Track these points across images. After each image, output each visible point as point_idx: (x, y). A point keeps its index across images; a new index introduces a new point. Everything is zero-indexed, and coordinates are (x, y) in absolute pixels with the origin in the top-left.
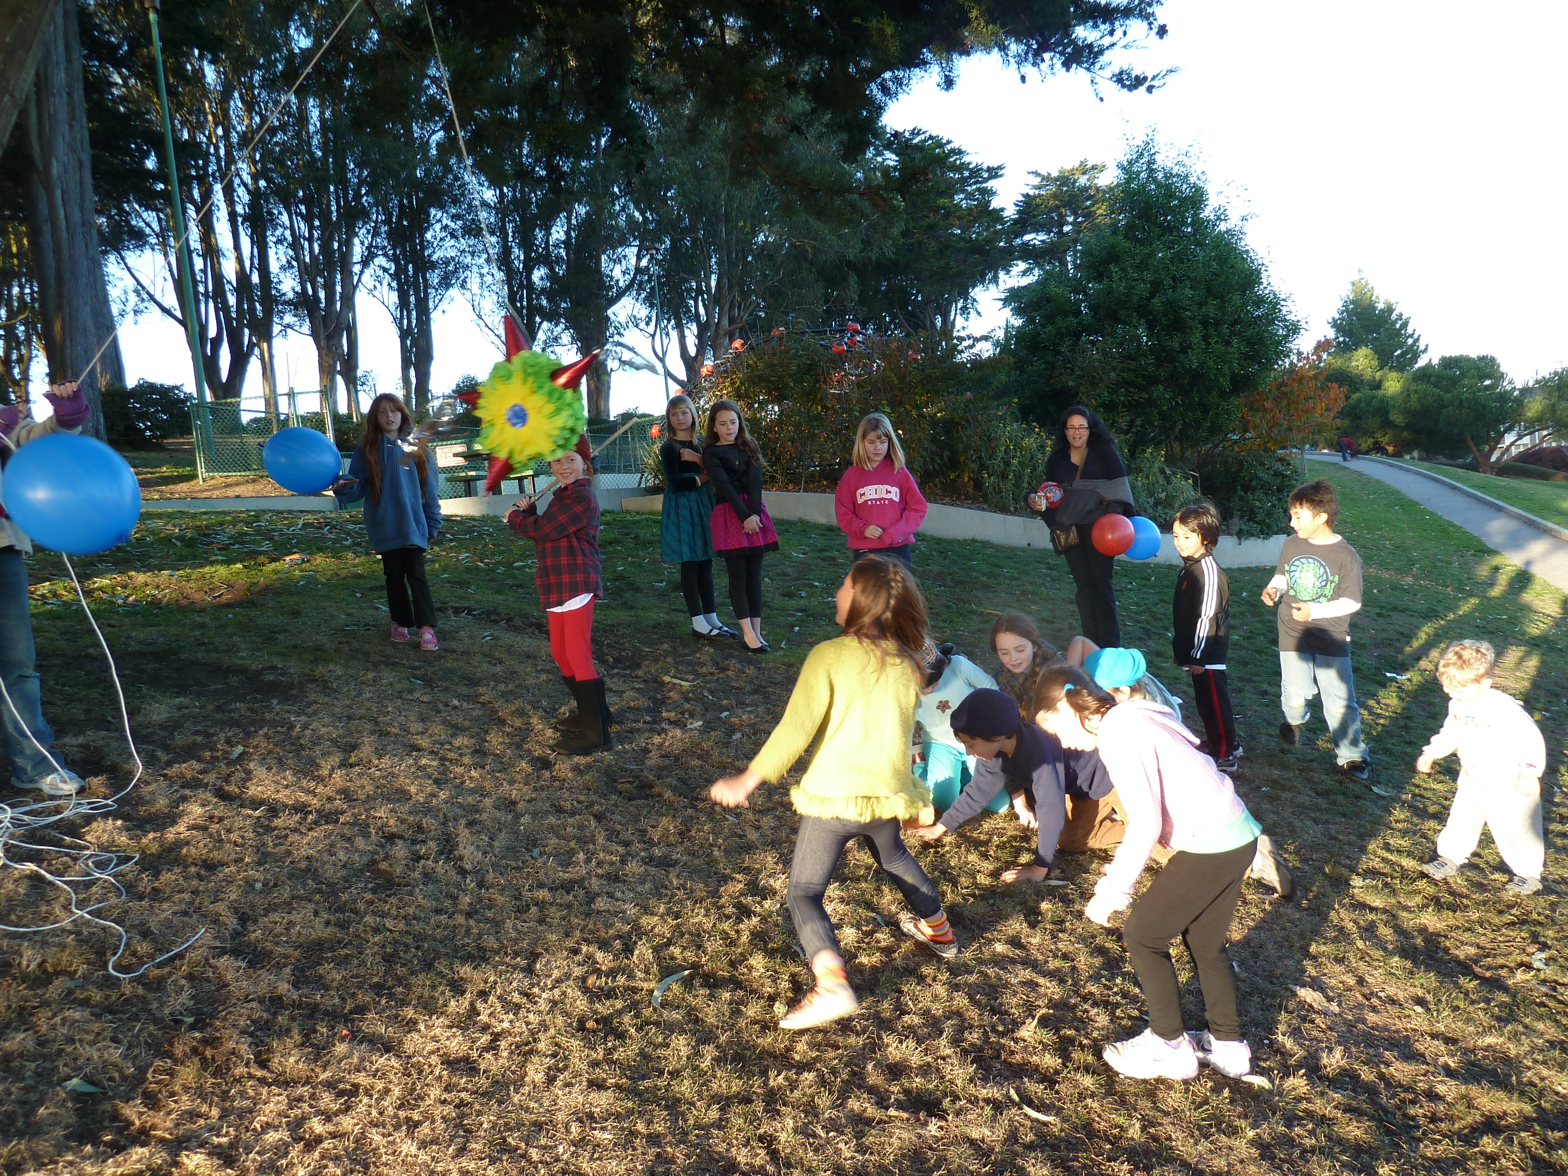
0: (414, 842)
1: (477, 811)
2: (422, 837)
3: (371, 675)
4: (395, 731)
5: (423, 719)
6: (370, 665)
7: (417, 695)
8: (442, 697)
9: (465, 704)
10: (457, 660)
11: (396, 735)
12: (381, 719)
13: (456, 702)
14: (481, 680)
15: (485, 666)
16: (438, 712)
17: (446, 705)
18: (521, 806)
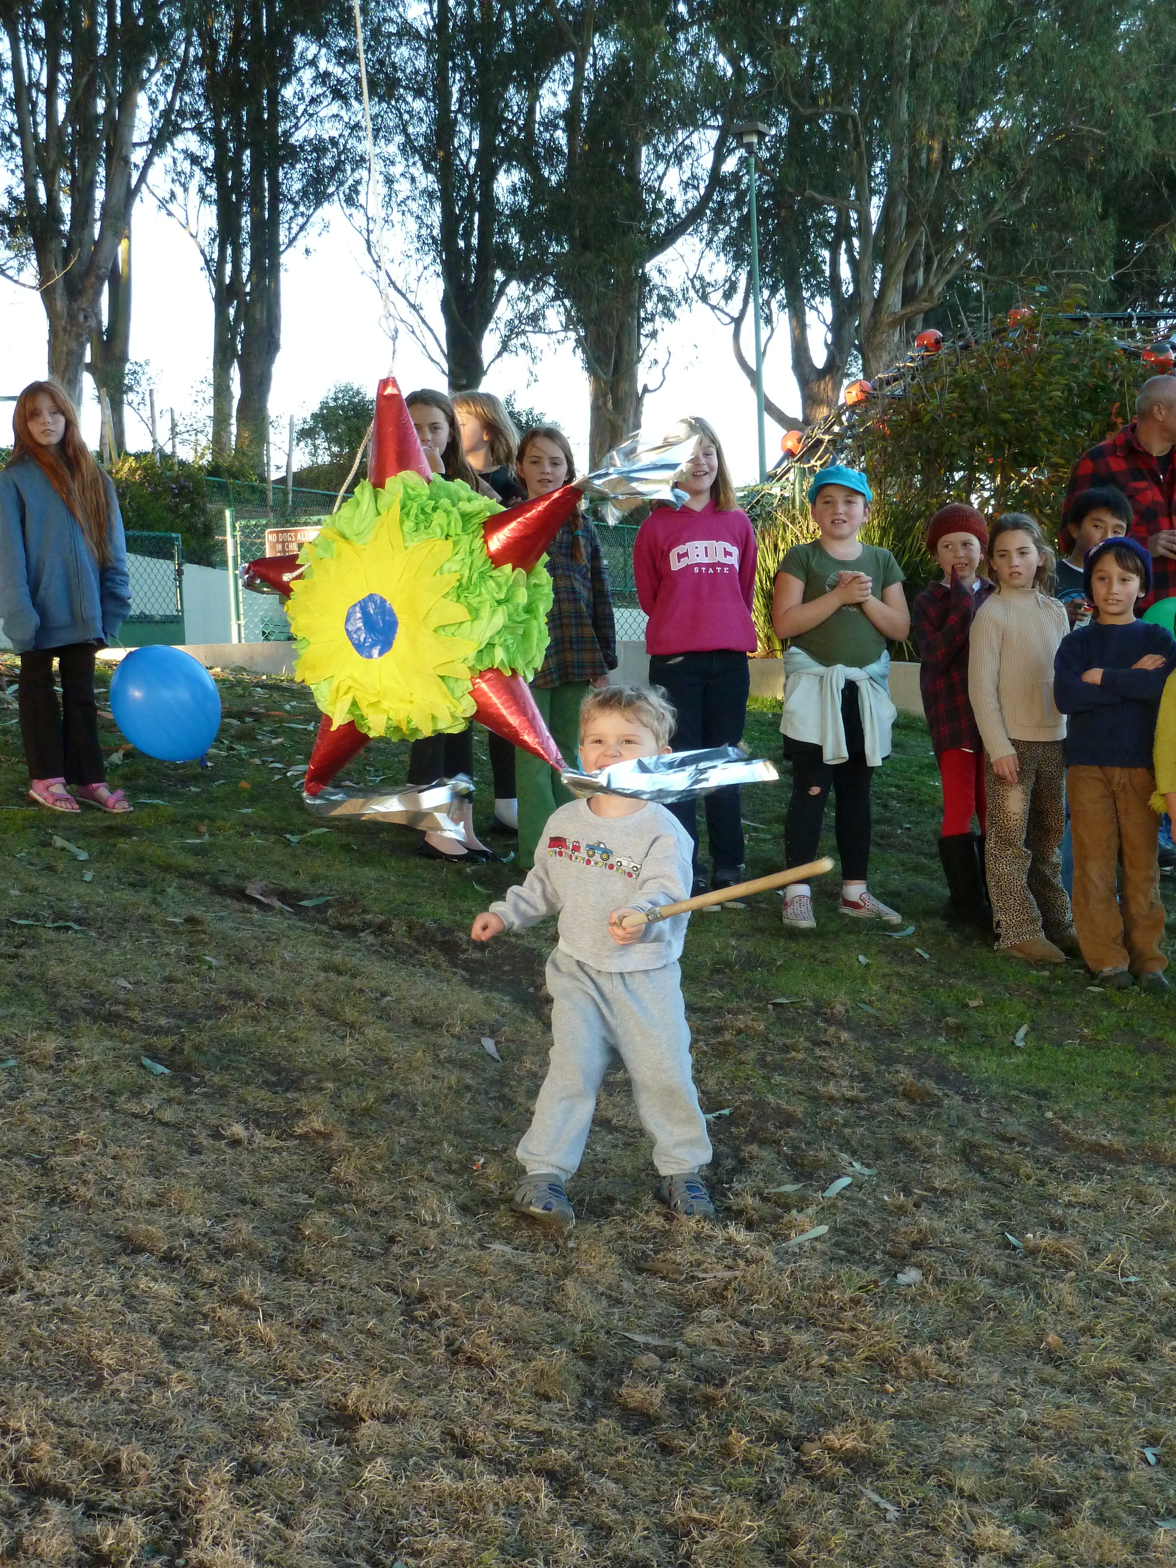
0: (92, 1510)
1: (259, 1437)
2: (114, 1498)
3: (51, 1044)
4: (88, 1193)
5: (156, 1171)
6: (53, 1019)
7: (149, 1103)
8: (209, 1112)
9: (259, 1136)
10: (255, 1019)
11: (88, 1204)
12: (58, 1160)
13: (238, 1130)
14: (305, 1073)
15: (317, 1039)
16: (195, 1151)
17: (216, 1135)
18: (369, 1429)
